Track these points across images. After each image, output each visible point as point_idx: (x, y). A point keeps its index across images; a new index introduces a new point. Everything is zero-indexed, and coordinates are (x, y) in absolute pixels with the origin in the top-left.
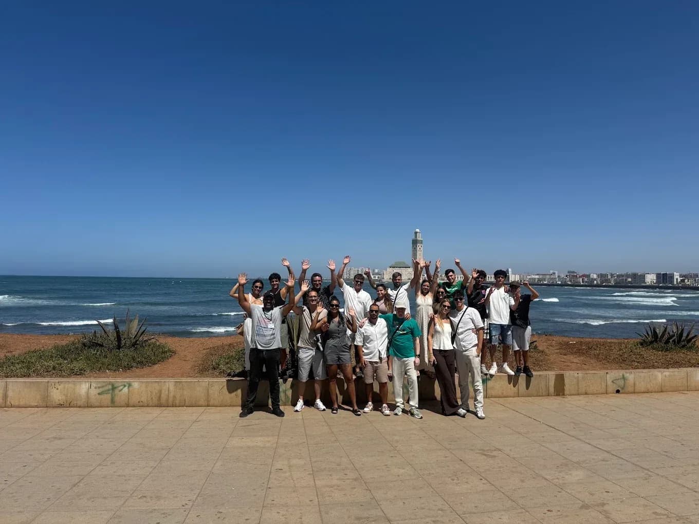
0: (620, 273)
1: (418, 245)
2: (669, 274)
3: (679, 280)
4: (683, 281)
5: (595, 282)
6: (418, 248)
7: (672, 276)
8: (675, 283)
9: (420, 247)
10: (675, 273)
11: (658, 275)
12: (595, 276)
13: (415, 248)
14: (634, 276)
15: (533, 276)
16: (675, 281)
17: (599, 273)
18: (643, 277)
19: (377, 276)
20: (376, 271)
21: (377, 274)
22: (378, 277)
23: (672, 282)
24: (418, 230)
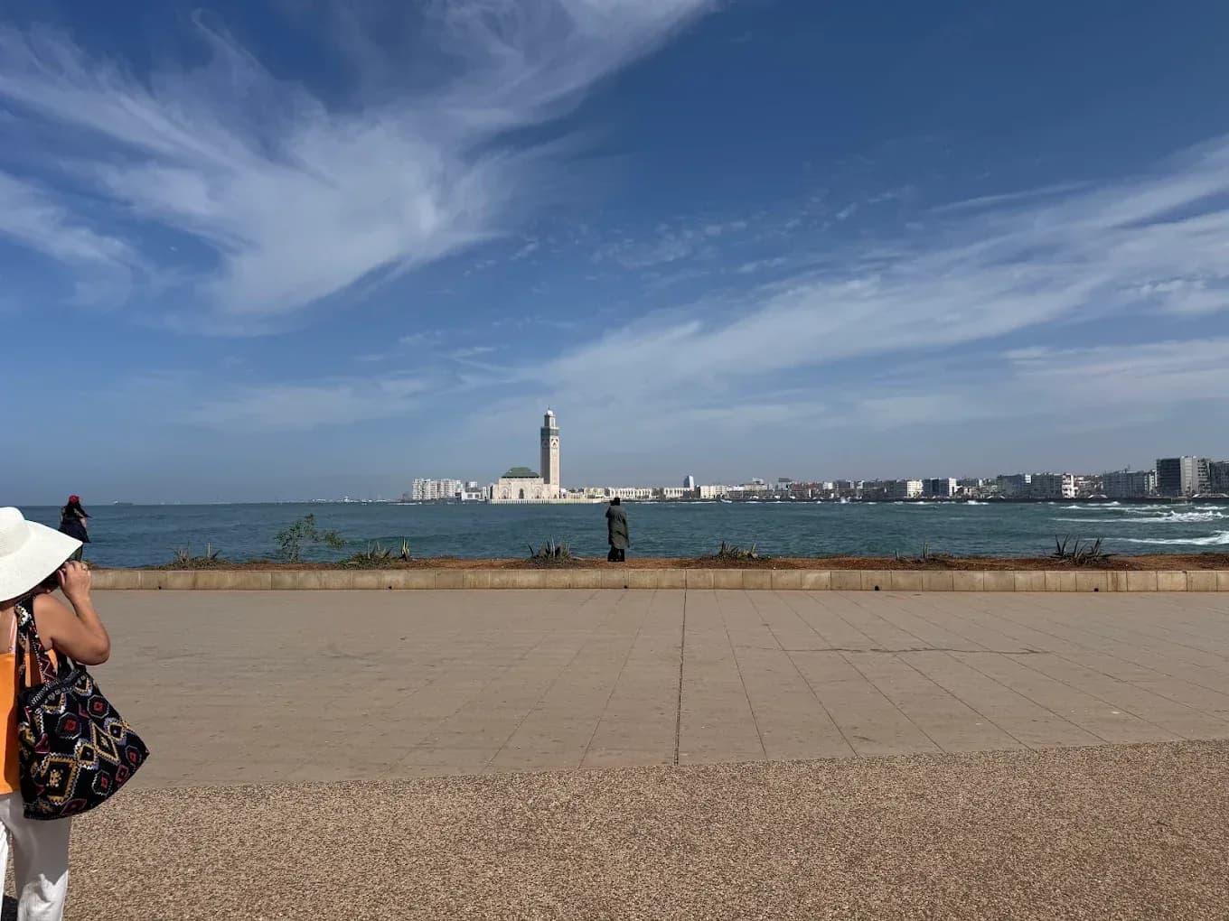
0: (868, 480)
1: (551, 437)
2: (942, 481)
3: (956, 490)
4: (961, 491)
5: (833, 495)
6: (552, 444)
7: (946, 483)
8: (951, 494)
9: (555, 441)
10: (950, 479)
11: (926, 482)
12: (830, 486)
13: (546, 444)
14: (891, 484)
15: (735, 488)
16: (951, 491)
17: (835, 480)
18: (904, 485)
19: (474, 494)
20: (472, 485)
21: (475, 490)
22: (477, 496)
23: (946, 492)
24: (550, 413)
